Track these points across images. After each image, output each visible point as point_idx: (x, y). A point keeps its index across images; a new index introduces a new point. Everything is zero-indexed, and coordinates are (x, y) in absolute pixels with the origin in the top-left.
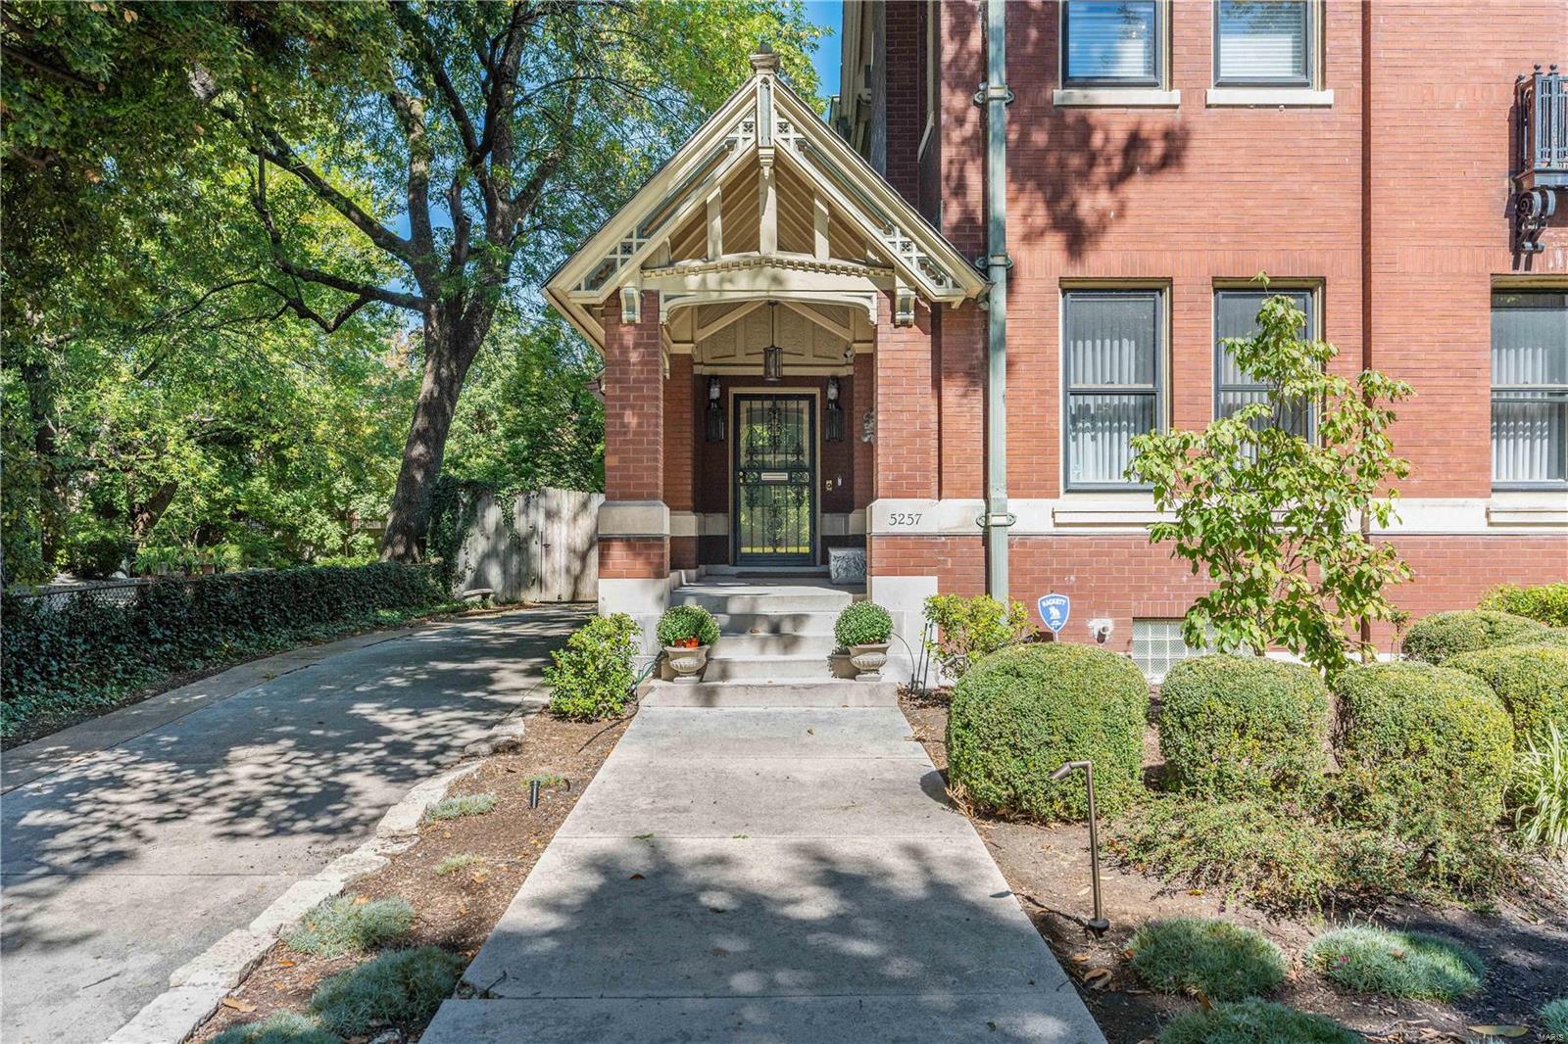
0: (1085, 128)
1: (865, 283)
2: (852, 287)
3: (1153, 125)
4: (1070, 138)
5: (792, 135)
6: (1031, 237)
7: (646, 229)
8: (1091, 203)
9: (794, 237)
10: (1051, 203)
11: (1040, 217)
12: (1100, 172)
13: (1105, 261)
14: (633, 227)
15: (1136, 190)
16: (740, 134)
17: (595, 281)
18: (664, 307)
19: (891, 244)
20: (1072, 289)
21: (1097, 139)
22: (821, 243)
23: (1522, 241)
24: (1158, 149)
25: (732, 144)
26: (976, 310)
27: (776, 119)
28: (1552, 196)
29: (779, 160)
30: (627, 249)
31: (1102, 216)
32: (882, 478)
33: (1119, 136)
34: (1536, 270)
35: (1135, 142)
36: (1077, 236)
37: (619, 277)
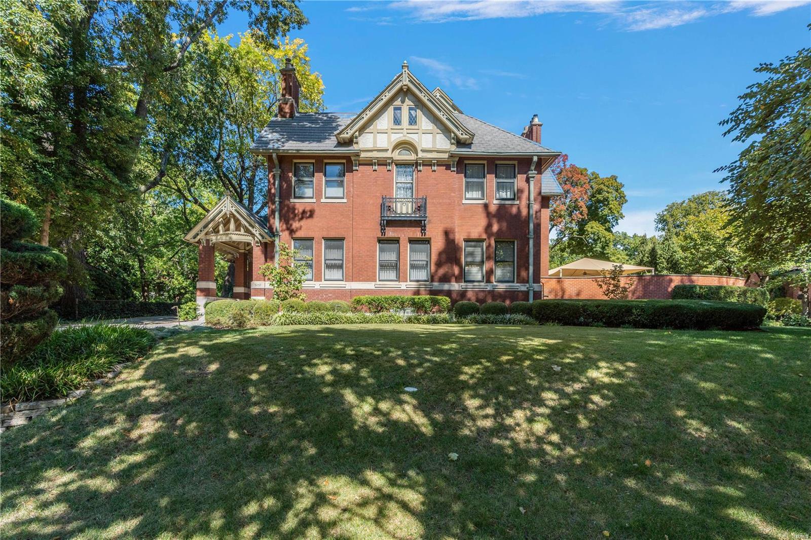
0: (294, 209)
1: (251, 238)
2: (248, 239)
3: (308, 209)
4: (291, 211)
5: (234, 208)
6: (282, 231)
7: (205, 226)
8: (295, 225)
9: (238, 228)
10: (287, 224)
11: (284, 227)
12: (297, 218)
13: (299, 234)
14: (202, 227)
15: (304, 222)
16: (223, 208)
17: (195, 237)
18: (211, 242)
19: (253, 231)
20: (297, 239)
21: (296, 211)
22: (242, 229)
23: (383, 230)
24: (309, 214)
25: (222, 210)
26: (273, 243)
27: (231, 205)
28: (385, 221)
29: (232, 214)
30: (201, 231)
31: (297, 227)
32: (254, 277)
33: (301, 211)
34: (386, 236)
35: (304, 212)
36: (292, 232)
37: (199, 237)
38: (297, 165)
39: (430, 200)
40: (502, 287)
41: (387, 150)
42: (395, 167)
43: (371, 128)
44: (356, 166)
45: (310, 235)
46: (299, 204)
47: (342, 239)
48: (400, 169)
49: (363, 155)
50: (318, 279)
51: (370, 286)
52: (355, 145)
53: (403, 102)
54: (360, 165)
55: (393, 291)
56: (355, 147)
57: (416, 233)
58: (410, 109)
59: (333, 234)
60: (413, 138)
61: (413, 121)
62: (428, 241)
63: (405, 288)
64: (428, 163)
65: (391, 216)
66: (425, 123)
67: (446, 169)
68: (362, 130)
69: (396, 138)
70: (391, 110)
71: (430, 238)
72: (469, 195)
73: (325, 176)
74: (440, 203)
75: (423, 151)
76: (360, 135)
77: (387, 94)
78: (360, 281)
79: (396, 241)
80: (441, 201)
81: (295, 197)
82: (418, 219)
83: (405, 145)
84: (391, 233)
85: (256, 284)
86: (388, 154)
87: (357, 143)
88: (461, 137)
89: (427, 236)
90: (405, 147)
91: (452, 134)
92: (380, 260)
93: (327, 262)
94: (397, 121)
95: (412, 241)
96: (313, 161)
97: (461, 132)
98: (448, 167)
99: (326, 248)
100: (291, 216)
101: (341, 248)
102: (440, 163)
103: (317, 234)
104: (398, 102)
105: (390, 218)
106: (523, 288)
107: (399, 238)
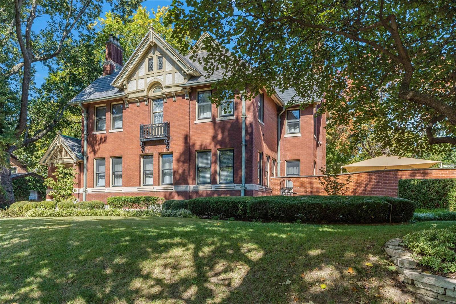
0: (96, 137)
2: (70, 161)
3: (103, 136)
4: (94, 139)
6: (90, 153)
7: (49, 155)
8: (97, 147)
9: (66, 154)
10: (92, 148)
11: (91, 150)
12: (97, 143)
13: (98, 155)
15: (101, 145)
17: (44, 162)
20: (97, 159)
21: (97, 139)
22: (68, 155)
23: (143, 149)
24: (104, 139)
25: (57, 144)
28: (142, 142)
29: (62, 145)
31: (98, 149)
33: (99, 138)
34: (145, 153)
35: (101, 139)
36: (95, 152)
37: (47, 161)
39: (172, 124)
40: (223, 186)
41: (143, 91)
42: (152, 102)
43: (135, 76)
44: (127, 105)
45: (104, 155)
46: (99, 134)
47: (121, 157)
48: (156, 103)
49: (130, 96)
50: (107, 185)
51: (135, 189)
52: (125, 91)
53: (154, 54)
54: (129, 103)
55: (147, 193)
56: (126, 92)
57: (163, 149)
58: (159, 58)
59: (116, 154)
60: (160, 79)
61: (160, 66)
62: (171, 154)
63: (156, 191)
64: (169, 96)
65: (148, 137)
66: (168, 67)
67: (183, 99)
68: (129, 78)
69: (150, 80)
70: (147, 61)
71: (172, 152)
74: (179, 125)
75: (166, 87)
76: (128, 83)
77: (141, 51)
78: (130, 186)
79: (151, 156)
80: (179, 123)
81: (97, 130)
82: (162, 138)
84: (148, 150)
86: (145, 93)
87: (126, 89)
88: (187, 72)
89: (170, 151)
90: (157, 86)
91: (183, 72)
92: (144, 171)
93: (114, 173)
94: (151, 68)
95: (161, 155)
96: (105, 105)
97: (187, 69)
98: (184, 97)
99: (113, 164)
100: (95, 142)
101: (121, 163)
102: (177, 95)
103: (106, 155)
104: (150, 55)
105: (145, 140)
106: (238, 188)
107: (153, 153)
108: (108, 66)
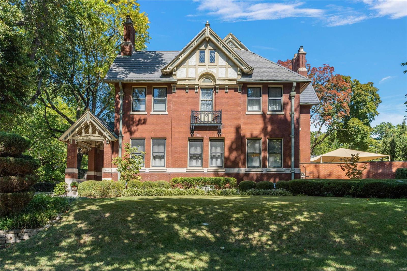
0: (133, 118)
1: (103, 138)
2: (101, 139)
3: (142, 118)
4: (131, 119)
5: (92, 119)
6: (125, 133)
7: (72, 131)
8: (134, 128)
9: (94, 132)
10: (128, 128)
11: (126, 130)
12: (135, 124)
13: (136, 135)
14: (71, 131)
15: (140, 127)
16: (85, 119)
17: (65, 138)
18: (76, 142)
19: (105, 134)
20: (132, 139)
21: (135, 120)
22: (97, 133)
23: (192, 132)
24: (143, 121)
25: (84, 120)
26: (117, 142)
27: (90, 117)
28: (193, 127)
29: (91, 122)
30: (70, 134)
31: (135, 130)
32: (104, 165)
33: (137, 119)
34: (194, 137)
35: (140, 120)
36: (131, 133)
37: (69, 138)
38: (135, 89)
39: (224, 113)
40: (273, 170)
41: (195, 79)
42: (200, 90)
43: (185, 64)
44: (174, 90)
45: (143, 136)
46: (137, 115)
47: (164, 139)
48: (204, 92)
49: (179, 83)
50: (148, 166)
51: (183, 170)
52: (173, 76)
53: (206, 47)
54: (177, 89)
55: (198, 174)
56: (174, 78)
57: (214, 134)
58: (211, 52)
59: (158, 136)
60: (213, 71)
61: (212, 60)
62: (222, 140)
63: (207, 172)
64: (222, 88)
65: (197, 123)
66: (220, 61)
67: (235, 91)
68: (178, 66)
69: (201, 71)
70: (198, 52)
71: (224, 138)
72: (250, 108)
73: (153, 96)
74: (231, 114)
75: (219, 80)
76: (177, 70)
77: (195, 43)
78: (177, 167)
79: (201, 140)
80: (231, 113)
81: (133, 111)
82: (216, 125)
83: (207, 76)
84: (197, 134)
85: (105, 170)
86: (196, 82)
87: (175, 75)
88: (244, 70)
89: (221, 137)
90: (207, 77)
91: (239, 69)
92: (189, 153)
93: (154, 154)
94: (202, 60)
95: (211, 140)
96: (146, 87)
97: (244, 67)
98: (236, 90)
99: (153, 145)
100: (131, 123)
101: (164, 145)
102: (230, 87)
103: (147, 135)
104: (203, 48)
105: (197, 125)
106: (288, 171)
107: (203, 138)
108: (128, 47)
